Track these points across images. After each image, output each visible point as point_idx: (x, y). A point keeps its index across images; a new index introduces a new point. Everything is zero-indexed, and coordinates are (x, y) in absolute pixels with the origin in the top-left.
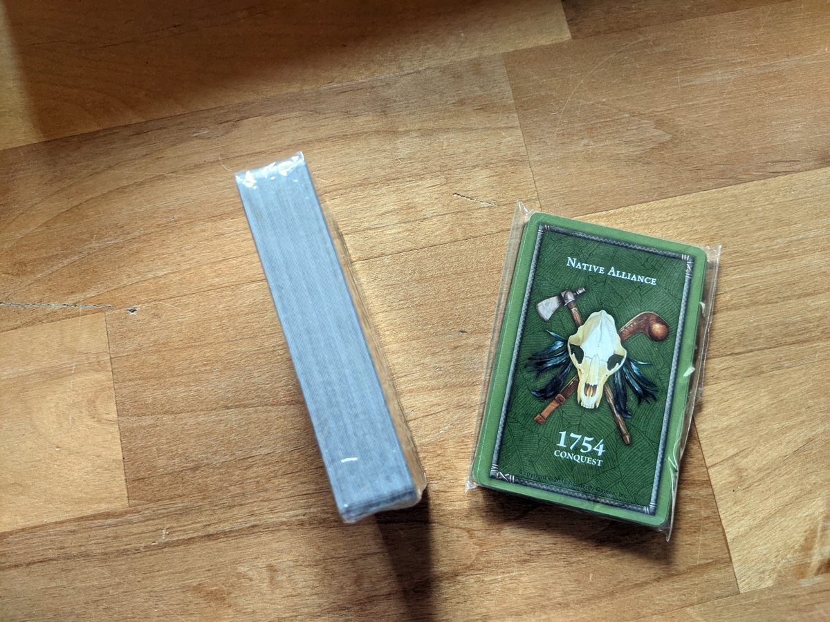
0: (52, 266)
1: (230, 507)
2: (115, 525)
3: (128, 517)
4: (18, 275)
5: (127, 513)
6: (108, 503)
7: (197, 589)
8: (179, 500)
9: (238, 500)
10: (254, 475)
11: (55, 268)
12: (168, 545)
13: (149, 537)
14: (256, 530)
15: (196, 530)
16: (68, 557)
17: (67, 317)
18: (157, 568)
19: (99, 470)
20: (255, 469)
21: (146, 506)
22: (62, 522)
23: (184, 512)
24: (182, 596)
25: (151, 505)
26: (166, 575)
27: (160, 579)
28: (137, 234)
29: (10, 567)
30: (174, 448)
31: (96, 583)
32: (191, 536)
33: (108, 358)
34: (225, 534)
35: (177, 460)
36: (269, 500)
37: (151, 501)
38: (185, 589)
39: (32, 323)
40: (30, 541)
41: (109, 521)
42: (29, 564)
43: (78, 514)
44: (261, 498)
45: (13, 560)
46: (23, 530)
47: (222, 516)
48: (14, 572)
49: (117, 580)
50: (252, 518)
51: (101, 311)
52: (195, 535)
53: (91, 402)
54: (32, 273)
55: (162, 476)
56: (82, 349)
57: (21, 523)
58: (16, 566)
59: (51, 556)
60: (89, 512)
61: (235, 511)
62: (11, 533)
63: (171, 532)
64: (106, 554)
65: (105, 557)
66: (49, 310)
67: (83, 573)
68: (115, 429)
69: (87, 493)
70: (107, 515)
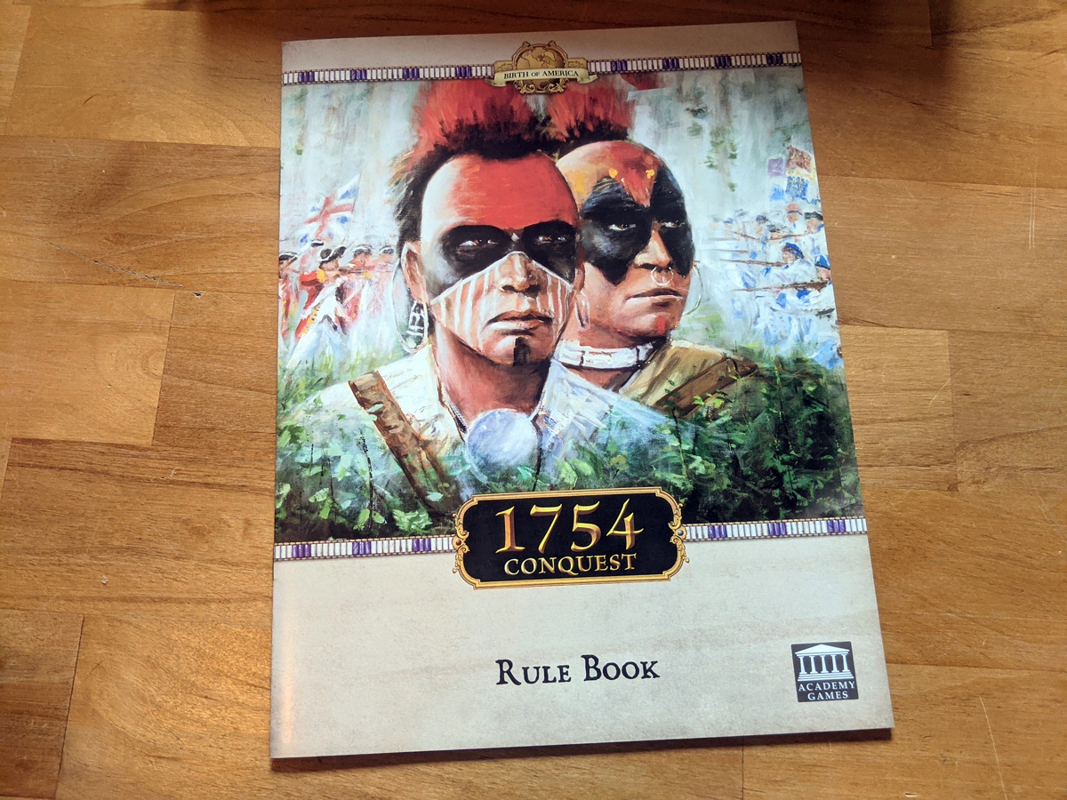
0: (145, 243)
1: (229, 466)
2: (137, 457)
3: (149, 453)
4: (116, 243)
5: (149, 449)
6: (136, 438)
7: (186, 522)
8: (191, 450)
9: (237, 463)
10: (256, 447)
11: (147, 245)
12: (172, 482)
13: (161, 473)
14: (244, 489)
15: (199, 477)
16: (93, 472)
17: (145, 286)
18: (160, 498)
19: (136, 411)
20: (258, 443)
21: (165, 448)
22: (95, 444)
23: (192, 460)
24: (172, 524)
25: (169, 448)
26: (164, 505)
27: (159, 507)
28: (219, 235)
29: (46, 467)
30: (200, 409)
31: (108, 497)
32: (193, 480)
33: (169, 326)
34: (220, 486)
35: (198, 420)
36: (262, 469)
37: (170, 445)
38: (176, 520)
39: (117, 284)
40: (67, 452)
41: (133, 452)
42: (62, 469)
43: (110, 440)
44: (256, 466)
45: (51, 462)
46: (64, 441)
47: (221, 472)
48: (47, 472)
49: (126, 499)
50: (245, 480)
51: (173, 288)
52: (196, 480)
53: (146, 357)
54: (128, 244)
55: (184, 428)
56: (150, 314)
57: (64, 436)
58: (51, 468)
59: (79, 468)
60: (119, 442)
61: (233, 470)
62: (54, 442)
63: (179, 472)
64: (123, 477)
65: (122, 478)
66: (132, 277)
67: (101, 487)
68: (158, 383)
69: (122, 426)
70: (133, 447)
